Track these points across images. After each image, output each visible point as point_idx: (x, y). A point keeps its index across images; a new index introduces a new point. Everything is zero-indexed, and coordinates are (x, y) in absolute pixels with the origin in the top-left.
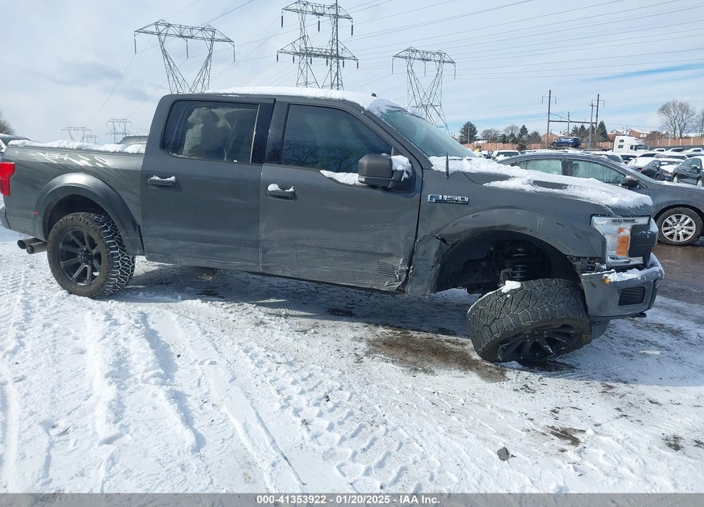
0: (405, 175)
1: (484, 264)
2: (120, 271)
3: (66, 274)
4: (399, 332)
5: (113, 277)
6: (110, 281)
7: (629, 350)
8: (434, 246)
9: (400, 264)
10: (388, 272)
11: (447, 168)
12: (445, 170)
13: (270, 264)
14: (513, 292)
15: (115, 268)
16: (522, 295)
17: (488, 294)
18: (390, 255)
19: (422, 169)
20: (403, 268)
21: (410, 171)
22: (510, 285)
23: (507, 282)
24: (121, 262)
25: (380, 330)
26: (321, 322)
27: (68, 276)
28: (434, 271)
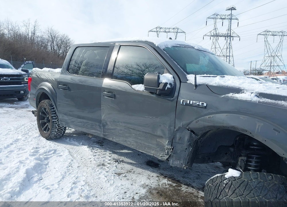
0: (168, 86)
2: (57, 129)
5: (53, 132)
9: (166, 143)
10: (162, 148)
11: (196, 82)
12: (194, 83)
13: (106, 134)
14: (233, 178)
15: (54, 128)
16: (239, 183)
17: (217, 175)
18: (161, 137)
19: (180, 82)
20: (168, 147)
21: (173, 83)
22: (232, 173)
23: (230, 170)
24: (57, 125)
27: (42, 128)
28: (187, 152)
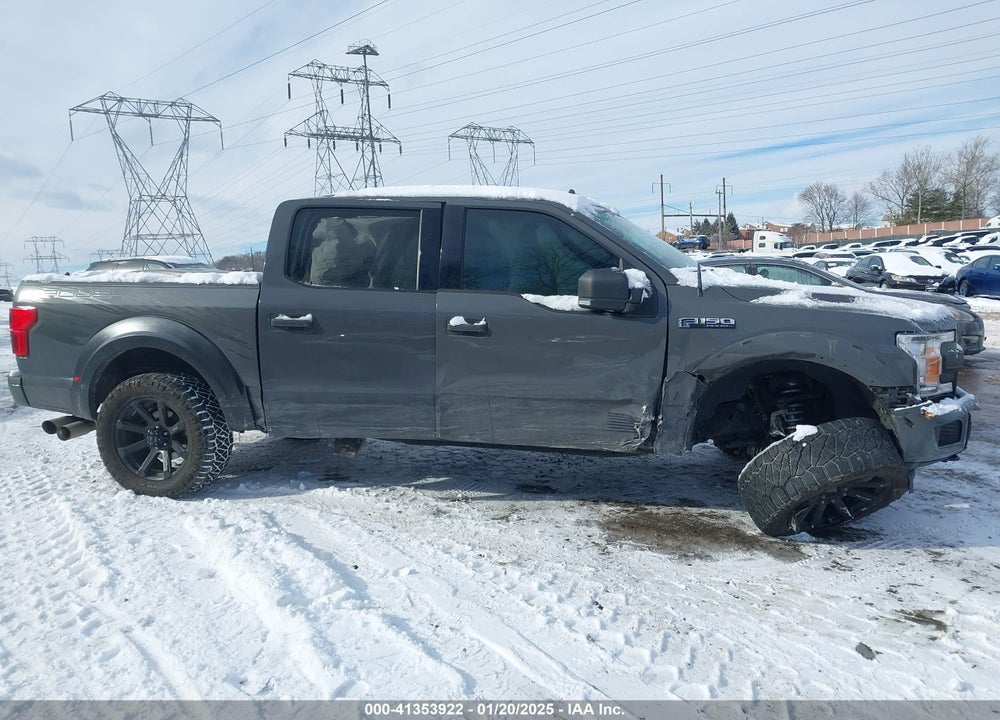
0: (645, 295)
1: (742, 406)
2: (217, 454)
3: (128, 465)
4: (631, 509)
5: (207, 464)
6: (203, 470)
7: (930, 505)
8: (689, 387)
9: (643, 413)
10: (626, 426)
11: (700, 282)
12: (696, 285)
13: (451, 427)
14: (808, 439)
15: (211, 451)
16: (822, 442)
17: (772, 445)
18: (629, 402)
19: (665, 285)
20: (648, 419)
21: (649, 289)
22: (803, 431)
23: (798, 427)
24: (217, 441)
25: (605, 508)
26: (519, 504)
27: (131, 468)
28: (690, 420)
